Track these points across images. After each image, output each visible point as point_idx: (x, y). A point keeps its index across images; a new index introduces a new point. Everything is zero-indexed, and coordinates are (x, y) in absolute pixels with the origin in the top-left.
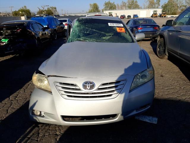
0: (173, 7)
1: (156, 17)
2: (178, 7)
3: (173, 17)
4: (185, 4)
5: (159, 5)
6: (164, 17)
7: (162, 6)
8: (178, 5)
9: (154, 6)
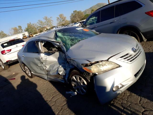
0: (33, 29)
1: (26, 38)
2: (36, 28)
3: (37, 35)
4: (39, 26)
5: (22, 30)
6: (32, 37)
7: (25, 30)
8: (36, 27)
9: (18, 32)
